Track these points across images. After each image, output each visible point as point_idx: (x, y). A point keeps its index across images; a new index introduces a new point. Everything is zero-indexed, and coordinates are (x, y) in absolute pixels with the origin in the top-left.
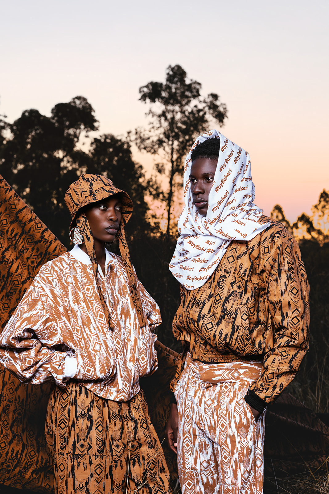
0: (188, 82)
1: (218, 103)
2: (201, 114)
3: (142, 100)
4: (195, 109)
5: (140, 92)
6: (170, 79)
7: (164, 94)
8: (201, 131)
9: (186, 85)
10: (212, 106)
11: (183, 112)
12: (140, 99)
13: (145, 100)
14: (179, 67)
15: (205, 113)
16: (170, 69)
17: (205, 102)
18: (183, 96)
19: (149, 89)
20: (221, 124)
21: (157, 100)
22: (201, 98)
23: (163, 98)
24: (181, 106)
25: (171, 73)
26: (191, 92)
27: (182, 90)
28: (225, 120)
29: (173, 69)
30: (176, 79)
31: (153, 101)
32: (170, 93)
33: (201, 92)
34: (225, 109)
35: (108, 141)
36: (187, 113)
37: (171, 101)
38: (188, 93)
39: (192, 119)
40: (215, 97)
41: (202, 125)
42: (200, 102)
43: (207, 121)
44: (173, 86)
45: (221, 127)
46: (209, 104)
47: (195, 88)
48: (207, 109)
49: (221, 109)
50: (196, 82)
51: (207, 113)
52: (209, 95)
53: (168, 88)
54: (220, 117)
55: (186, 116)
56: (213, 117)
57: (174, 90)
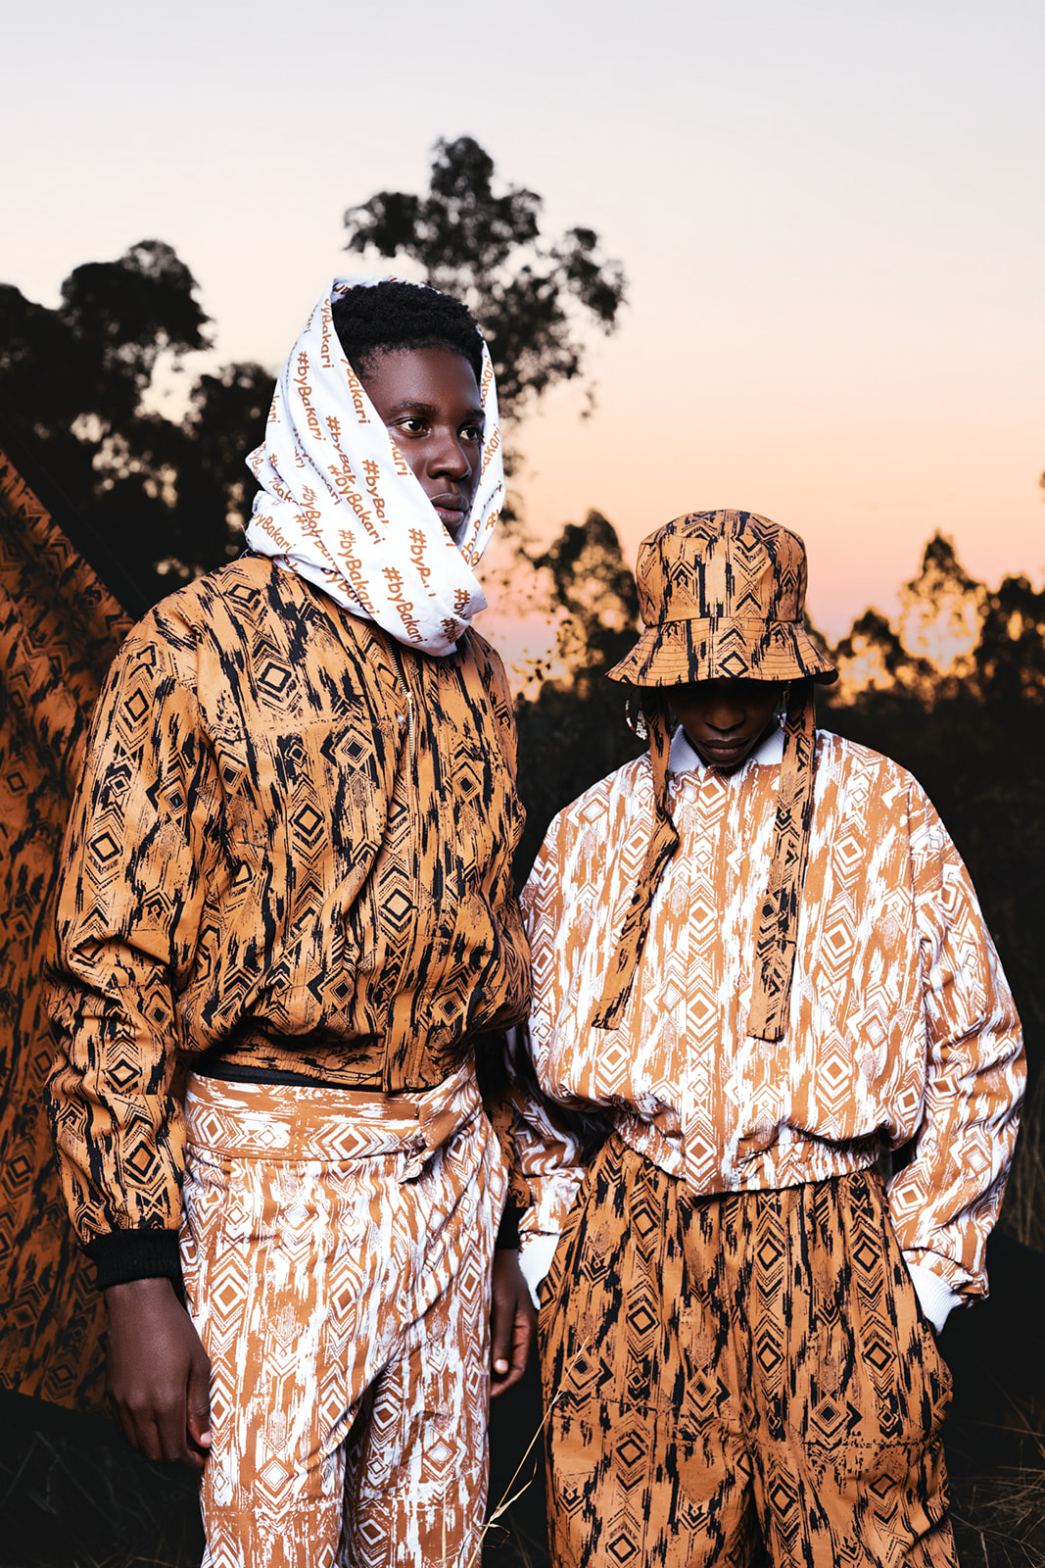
0: (499, 189)
1: (596, 257)
2: (544, 292)
3: (353, 248)
4: (524, 279)
5: (347, 224)
6: (443, 181)
7: (423, 231)
8: (545, 348)
9: (492, 201)
10: (578, 269)
11: (485, 289)
12: (346, 249)
13: (361, 250)
14: (470, 144)
15: (556, 292)
16: (442, 149)
17: (555, 255)
18: (486, 236)
19: (376, 215)
20: (608, 324)
21: (400, 250)
22: (543, 242)
23: (419, 244)
24: (480, 268)
25: (445, 162)
26: (511, 222)
27: (481, 217)
28: (621, 312)
29: (450, 151)
30: (461, 183)
31: (388, 251)
32: (443, 226)
33: (541, 224)
34: (619, 276)
35: (246, 383)
36: (498, 293)
37: (448, 253)
38: (500, 228)
39: (514, 310)
40: (587, 238)
41: (545, 331)
42: (540, 254)
43: (561, 317)
44: (453, 207)
45: (607, 333)
46: (568, 261)
47: (522, 210)
48: (561, 278)
49: (608, 277)
50: (524, 193)
51: (564, 289)
52: (568, 233)
53: (436, 210)
54: (605, 301)
55: (495, 301)
56: (583, 301)
57: (453, 218)
